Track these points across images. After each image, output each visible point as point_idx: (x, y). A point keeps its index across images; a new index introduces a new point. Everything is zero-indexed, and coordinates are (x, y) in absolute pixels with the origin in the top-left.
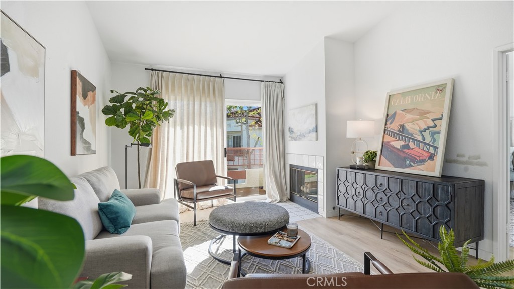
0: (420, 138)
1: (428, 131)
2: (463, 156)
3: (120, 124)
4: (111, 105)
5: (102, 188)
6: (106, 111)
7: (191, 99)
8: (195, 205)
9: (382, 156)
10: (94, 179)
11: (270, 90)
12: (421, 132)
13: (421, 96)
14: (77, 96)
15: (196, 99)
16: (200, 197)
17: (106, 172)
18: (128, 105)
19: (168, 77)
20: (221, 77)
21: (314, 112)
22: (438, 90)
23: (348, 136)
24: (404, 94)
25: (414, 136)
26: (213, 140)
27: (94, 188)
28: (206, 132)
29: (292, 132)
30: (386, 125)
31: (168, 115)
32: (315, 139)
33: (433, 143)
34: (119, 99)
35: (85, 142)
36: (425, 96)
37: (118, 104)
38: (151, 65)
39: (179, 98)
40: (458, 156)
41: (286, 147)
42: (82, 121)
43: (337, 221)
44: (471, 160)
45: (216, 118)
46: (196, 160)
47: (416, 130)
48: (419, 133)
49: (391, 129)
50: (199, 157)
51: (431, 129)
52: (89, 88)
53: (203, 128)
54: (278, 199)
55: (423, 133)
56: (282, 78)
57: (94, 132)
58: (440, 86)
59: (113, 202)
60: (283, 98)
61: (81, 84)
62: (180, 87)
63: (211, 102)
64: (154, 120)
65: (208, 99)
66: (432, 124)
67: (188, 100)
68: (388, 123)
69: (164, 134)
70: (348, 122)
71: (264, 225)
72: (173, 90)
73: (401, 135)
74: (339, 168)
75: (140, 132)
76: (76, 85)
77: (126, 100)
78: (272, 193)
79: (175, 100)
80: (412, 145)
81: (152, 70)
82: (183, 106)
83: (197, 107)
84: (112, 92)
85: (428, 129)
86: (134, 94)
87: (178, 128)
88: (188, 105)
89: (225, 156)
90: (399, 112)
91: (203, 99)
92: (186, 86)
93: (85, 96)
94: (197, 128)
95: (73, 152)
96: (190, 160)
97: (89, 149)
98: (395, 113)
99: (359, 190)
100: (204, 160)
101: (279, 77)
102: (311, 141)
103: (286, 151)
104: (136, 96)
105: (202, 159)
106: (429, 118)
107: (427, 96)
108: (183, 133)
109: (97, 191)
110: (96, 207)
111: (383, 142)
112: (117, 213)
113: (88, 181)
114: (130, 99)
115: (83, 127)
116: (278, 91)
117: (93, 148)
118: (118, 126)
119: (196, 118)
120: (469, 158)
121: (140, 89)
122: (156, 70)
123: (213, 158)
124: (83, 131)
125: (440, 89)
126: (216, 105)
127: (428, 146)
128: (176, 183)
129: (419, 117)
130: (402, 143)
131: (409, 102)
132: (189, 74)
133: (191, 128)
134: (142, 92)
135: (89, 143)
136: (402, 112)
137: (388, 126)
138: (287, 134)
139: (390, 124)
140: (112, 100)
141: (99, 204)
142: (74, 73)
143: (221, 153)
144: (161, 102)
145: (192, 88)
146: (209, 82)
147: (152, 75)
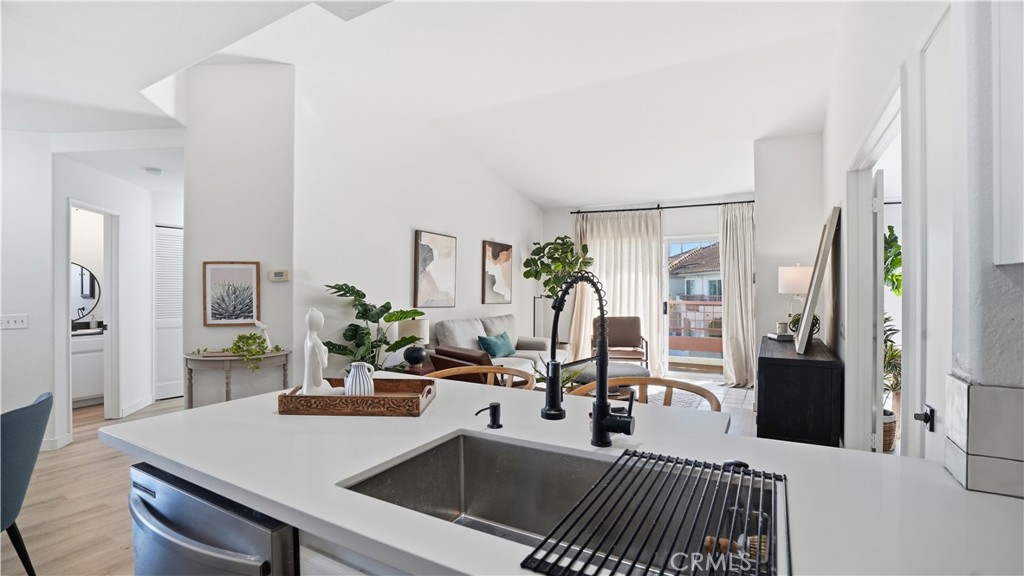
3: (537, 275)
4: (532, 257)
5: (493, 330)
6: (527, 264)
7: (619, 240)
11: (732, 216)
14: (488, 259)
15: (624, 240)
19: (593, 219)
20: (658, 208)
23: (782, 291)
27: (485, 328)
31: (587, 263)
34: (539, 251)
35: (495, 293)
37: (537, 257)
38: (578, 208)
39: (605, 241)
42: (492, 277)
52: (500, 249)
53: (633, 275)
57: (509, 284)
59: (495, 339)
61: (492, 248)
62: (606, 228)
63: (643, 242)
65: (639, 240)
70: (781, 268)
72: (598, 233)
76: (486, 251)
77: (547, 250)
81: (578, 212)
83: (626, 250)
84: (535, 244)
89: (665, 314)
92: (613, 226)
93: (495, 256)
94: (626, 275)
95: (483, 302)
97: (501, 300)
112: (492, 346)
113: (483, 322)
115: (495, 283)
116: (748, 216)
117: (507, 298)
118: (534, 277)
119: (624, 263)
121: (558, 238)
122: (582, 212)
124: (494, 285)
126: (651, 246)
132: (616, 211)
133: (618, 276)
134: (559, 241)
135: (501, 295)
141: (481, 337)
142: (484, 243)
143: (657, 308)
144: (585, 249)
145: (619, 226)
146: (640, 217)
147: (577, 219)
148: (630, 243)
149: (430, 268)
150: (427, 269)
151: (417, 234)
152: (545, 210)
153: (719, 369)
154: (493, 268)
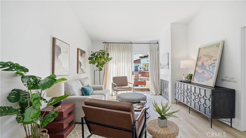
0: (208, 69)
1: (211, 65)
2: (227, 78)
3: (94, 63)
4: (91, 57)
5: (84, 84)
6: (90, 59)
7: (119, 52)
8: (117, 93)
9: (194, 77)
10: (82, 81)
11: (152, 47)
12: (209, 66)
13: (211, 49)
14: (79, 56)
15: (121, 52)
16: (119, 90)
17: (87, 79)
18: (97, 56)
19: (111, 45)
20: (131, 43)
21: (167, 57)
22: (217, 46)
23: (181, 67)
24: (205, 48)
25: (207, 68)
26: (127, 69)
27: (82, 83)
28: (125, 65)
29: (161, 65)
30: (197, 62)
31: (111, 59)
32: (167, 68)
33: (213, 71)
34: (93, 55)
35: (82, 69)
36: (212, 48)
37: (93, 56)
38: (105, 41)
39: (114, 53)
40: (226, 77)
41: (159, 72)
42: (80, 63)
43: (175, 105)
44: (230, 80)
45: (129, 60)
46: (121, 76)
47: (207, 65)
48: (208, 66)
49: (199, 64)
50: (122, 75)
51: (213, 65)
52: (83, 52)
53: (124, 63)
54: (155, 94)
55: (210, 66)
56: (158, 41)
57: (85, 66)
58: (218, 44)
59: (86, 88)
60: (158, 50)
61: (80, 52)
62: (115, 48)
63: (127, 53)
64: (105, 61)
65: (126, 52)
66: (213, 62)
67: (118, 53)
68: (198, 61)
69: (109, 66)
70: (181, 61)
71: (133, 100)
72: (112, 50)
73: (202, 67)
74: (176, 81)
75: (99, 66)
76: (78, 53)
77: (96, 54)
78: (152, 91)
79: (113, 53)
80: (205, 72)
81: (105, 43)
82: (116, 56)
83: (121, 55)
84: (92, 52)
85: (212, 65)
86: (99, 52)
87: (114, 64)
88: (118, 55)
89: (133, 75)
90: (202, 56)
91: (124, 52)
92: (117, 48)
93: (81, 55)
94: (121, 63)
95: (78, 73)
96: (119, 76)
97: (83, 72)
98: (201, 57)
99: (182, 91)
100: (124, 76)
101: (156, 41)
102: (166, 69)
103: (159, 74)
104: (99, 53)
105: (123, 76)
106: (212, 59)
107: (213, 49)
108: (116, 66)
109: (82, 84)
110: (81, 88)
111: (195, 70)
112: (86, 90)
113: (80, 81)
114: (97, 54)
115: (81, 65)
116: (156, 47)
117: (84, 71)
118: (93, 64)
119: (121, 60)
120: (230, 78)
121: (100, 50)
122: (106, 43)
123: (128, 75)
124: (81, 66)
125: (218, 45)
126: (129, 55)
127: (211, 73)
128: (113, 84)
129: (209, 59)
130: (202, 71)
131: (206, 52)
132: (118, 43)
133: (119, 64)
134: (101, 51)
135: (83, 70)
136: (203, 56)
137: (198, 63)
138: (160, 66)
139: (199, 62)
140: (92, 55)
141: (82, 88)
142: (78, 49)
143: (131, 73)
144: (108, 54)
145: (119, 48)
146: (126, 45)
147: (105, 45)
148: (123, 53)
149: (60, 57)
150: (58, 57)
151: (54, 40)
152: (93, 40)
153: (148, 90)
154: (81, 59)
